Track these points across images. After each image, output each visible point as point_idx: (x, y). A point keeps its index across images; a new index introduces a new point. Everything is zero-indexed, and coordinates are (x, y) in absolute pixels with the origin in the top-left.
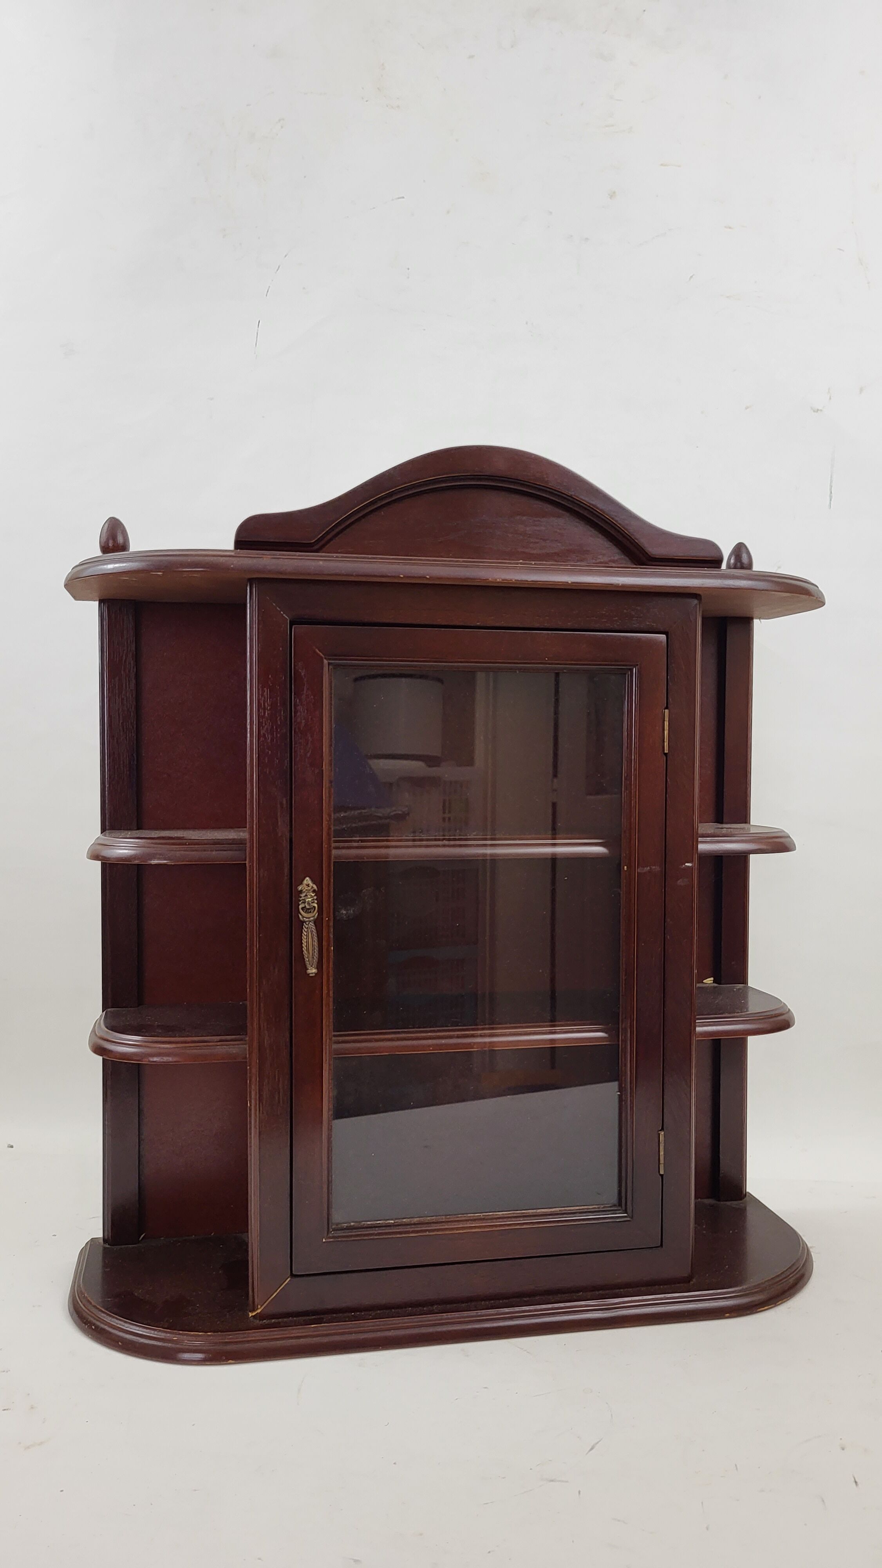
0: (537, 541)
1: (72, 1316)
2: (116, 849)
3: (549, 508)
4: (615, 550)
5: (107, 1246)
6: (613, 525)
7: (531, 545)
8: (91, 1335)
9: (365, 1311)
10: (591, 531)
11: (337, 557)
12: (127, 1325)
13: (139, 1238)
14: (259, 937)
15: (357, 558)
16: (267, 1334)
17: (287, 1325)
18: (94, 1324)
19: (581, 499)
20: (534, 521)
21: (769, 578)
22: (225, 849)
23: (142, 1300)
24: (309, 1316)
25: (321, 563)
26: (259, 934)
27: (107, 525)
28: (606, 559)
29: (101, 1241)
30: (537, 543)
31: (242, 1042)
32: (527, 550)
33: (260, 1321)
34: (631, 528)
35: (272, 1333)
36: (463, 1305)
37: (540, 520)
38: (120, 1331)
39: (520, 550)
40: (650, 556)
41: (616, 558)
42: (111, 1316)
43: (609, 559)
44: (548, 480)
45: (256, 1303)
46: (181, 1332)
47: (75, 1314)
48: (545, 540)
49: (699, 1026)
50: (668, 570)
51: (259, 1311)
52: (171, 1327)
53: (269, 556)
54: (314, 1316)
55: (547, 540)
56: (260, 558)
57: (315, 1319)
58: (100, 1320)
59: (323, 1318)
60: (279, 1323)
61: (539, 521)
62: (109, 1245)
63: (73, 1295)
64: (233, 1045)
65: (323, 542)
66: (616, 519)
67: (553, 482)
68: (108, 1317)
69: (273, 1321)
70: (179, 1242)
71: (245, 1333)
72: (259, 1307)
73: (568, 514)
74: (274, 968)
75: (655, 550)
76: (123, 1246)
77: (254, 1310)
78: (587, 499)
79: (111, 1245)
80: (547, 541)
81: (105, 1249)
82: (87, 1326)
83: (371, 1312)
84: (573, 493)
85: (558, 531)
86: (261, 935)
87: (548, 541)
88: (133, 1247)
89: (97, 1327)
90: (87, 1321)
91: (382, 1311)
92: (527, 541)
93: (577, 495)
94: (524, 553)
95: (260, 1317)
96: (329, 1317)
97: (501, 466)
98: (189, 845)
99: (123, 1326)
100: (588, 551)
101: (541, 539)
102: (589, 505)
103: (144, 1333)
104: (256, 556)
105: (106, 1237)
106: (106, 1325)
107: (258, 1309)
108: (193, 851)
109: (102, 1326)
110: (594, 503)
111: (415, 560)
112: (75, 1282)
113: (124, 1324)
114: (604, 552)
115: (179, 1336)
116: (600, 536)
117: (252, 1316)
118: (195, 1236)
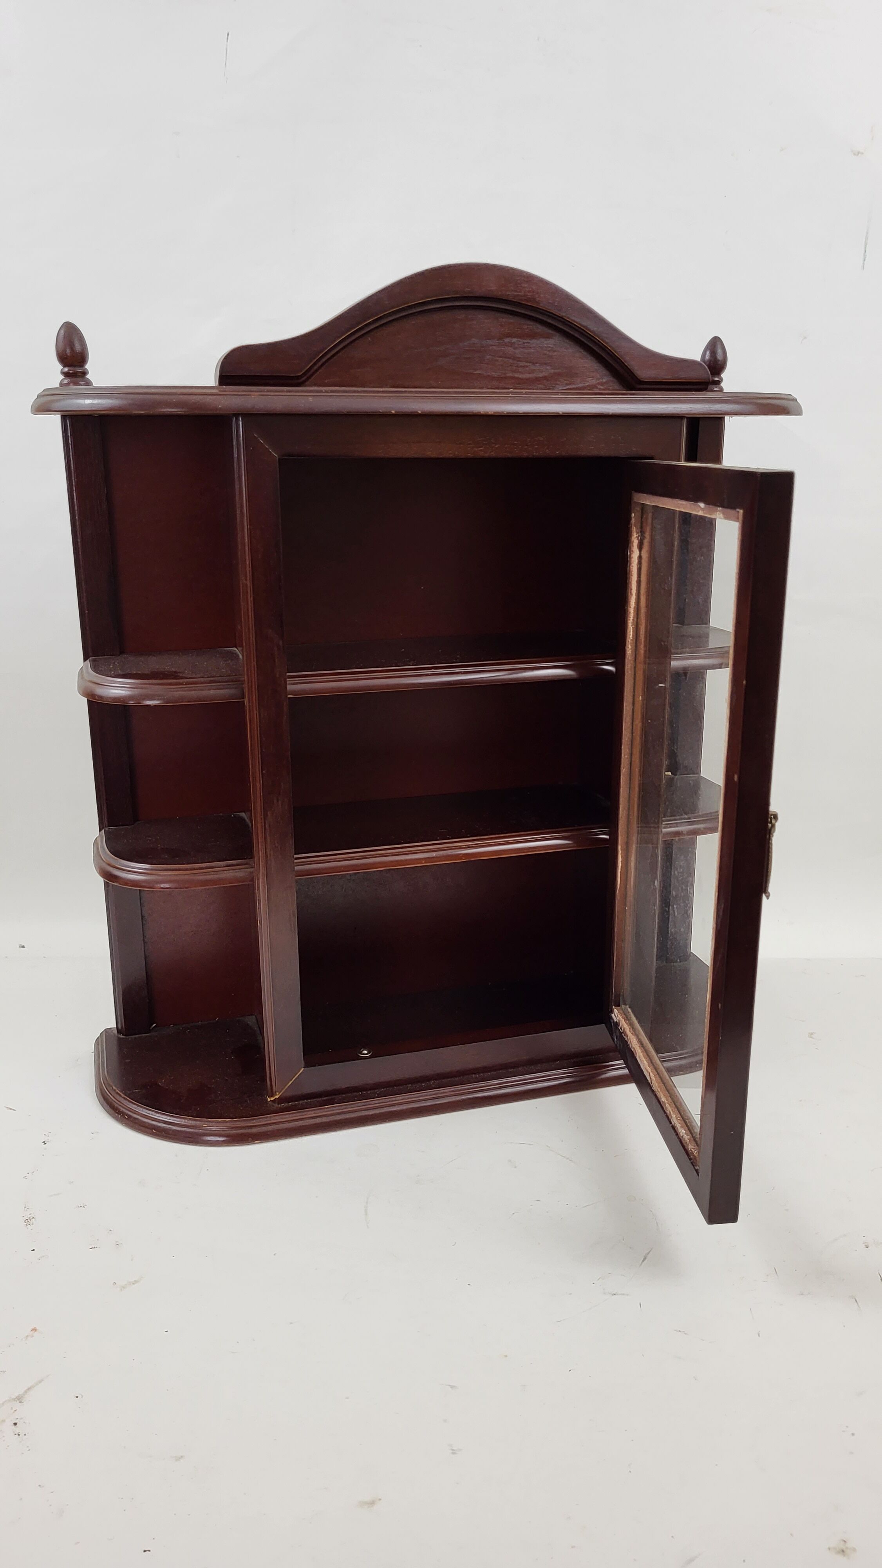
0: (526, 364)
1: (102, 1106)
2: (112, 689)
3: (540, 328)
4: (604, 371)
5: (122, 1036)
6: (604, 348)
7: (520, 370)
8: (125, 1124)
9: (370, 1090)
10: (581, 352)
11: (326, 392)
12: (158, 1115)
13: (150, 1027)
14: (262, 773)
15: (346, 392)
16: (287, 1116)
17: (303, 1108)
18: (127, 1115)
19: (572, 320)
20: (524, 343)
21: (755, 401)
22: (221, 687)
23: (167, 1089)
24: (321, 1097)
25: (311, 399)
26: (262, 771)
27: (62, 332)
28: (594, 382)
29: (115, 1031)
30: (527, 367)
31: (246, 866)
32: (516, 375)
33: (278, 1105)
34: (621, 351)
35: (291, 1115)
36: (457, 1079)
37: (529, 341)
38: (153, 1120)
39: (509, 375)
40: (639, 379)
41: (604, 380)
42: (141, 1107)
43: (598, 381)
44: (539, 301)
45: (274, 1091)
46: (209, 1120)
47: (105, 1104)
48: (534, 364)
49: (665, 828)
50: (657, 395)
51: (277, 1097)
52: (200, 1115)
53: (256, 393)
54: (326, 1097)
55: (537, 363)
56: (249, 395)
57: (326, 1100)
58: (131, 1110)
59: (334, 1099)
60: (295, 1105)
61: (529, 343)
62: (123, 1035)
63: (99, 1085)
64: (239, 869)
65: (309, 374)
66: (607, 341)
67: (544, 302)
68: (138, 1107)
69: (290, 1104)
70: (188, 1029)
71: (267, 1117)
72: (277, 1093)
73: (558, 334)
74: (278, 801)
75: (644, 373)
76: (137, 1036)
77: (272, 1096)
78: (578, 320)
79: (126, 1035)
80: (536, 365)
81: (119, 1039)
82: (120, 1116)
83: (376, 1091)
84: (564, 314)
85: (548, 353)
86: (264, 772)
87: (538, 365)
88: (147, 1036)
89: (130, 1117)
90: (119, 1111)
91: (385, 1089)
92: (516, 365)
93: (568, 316)
94: (513, 378)
95: (280, 1100)
96: (340, 1097)
97: (492, 287)
98: (186, 684)
99: (155, 1116)
100: (576, 374)
101: (530, 362)
102: (580, 326)
103: (176, 1122)
104: (242, 393)
105: (120, 1027)
106: (138, 1115)
107: (276, 1095)
108: (191, 691)
109: (135, 1116)
110: (584, 324)
111: (405, 392)
112: (99, 1074)
113: (155, 1114)
114: (592, 374)
115: (208, 1123)
116: (588, 356)
117: (271, 1101)
118: (201, 1021)
